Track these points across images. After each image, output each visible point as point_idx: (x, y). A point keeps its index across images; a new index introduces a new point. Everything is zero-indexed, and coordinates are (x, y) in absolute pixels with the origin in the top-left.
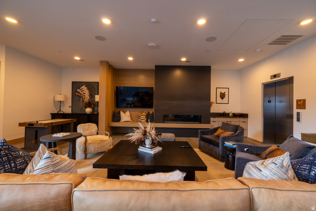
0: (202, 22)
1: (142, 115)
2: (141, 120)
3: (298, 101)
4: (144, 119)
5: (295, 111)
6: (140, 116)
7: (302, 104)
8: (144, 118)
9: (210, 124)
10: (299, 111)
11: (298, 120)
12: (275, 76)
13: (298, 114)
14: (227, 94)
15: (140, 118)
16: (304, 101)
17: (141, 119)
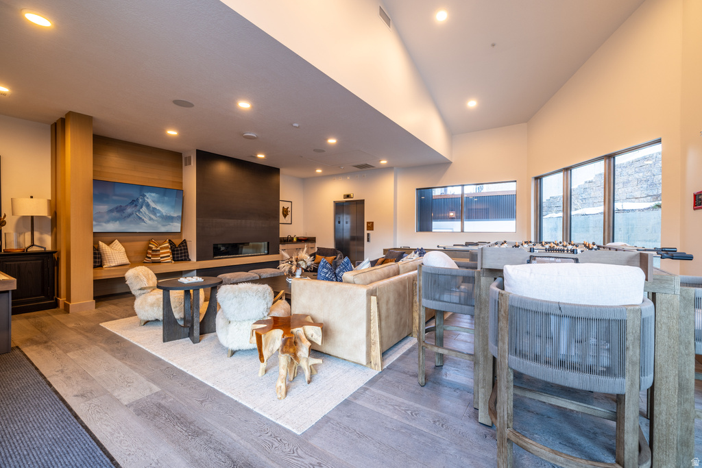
0: (332, 141)
1: (162, 249)
2: (161, 258)
3: (368, 223)
4: (169, 256)
5: (366, 232)
6: (159, 251)
7: (371, 226)
8: (169, 254)
9: (279, 253)
10: (369, 232)
11: (368, 240)
12: (348, 196)
13: (368, 234)
14: (289, 209)
15: (159, 255)
16: (373, 223)
17: (161, 256)
